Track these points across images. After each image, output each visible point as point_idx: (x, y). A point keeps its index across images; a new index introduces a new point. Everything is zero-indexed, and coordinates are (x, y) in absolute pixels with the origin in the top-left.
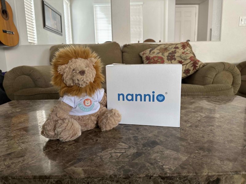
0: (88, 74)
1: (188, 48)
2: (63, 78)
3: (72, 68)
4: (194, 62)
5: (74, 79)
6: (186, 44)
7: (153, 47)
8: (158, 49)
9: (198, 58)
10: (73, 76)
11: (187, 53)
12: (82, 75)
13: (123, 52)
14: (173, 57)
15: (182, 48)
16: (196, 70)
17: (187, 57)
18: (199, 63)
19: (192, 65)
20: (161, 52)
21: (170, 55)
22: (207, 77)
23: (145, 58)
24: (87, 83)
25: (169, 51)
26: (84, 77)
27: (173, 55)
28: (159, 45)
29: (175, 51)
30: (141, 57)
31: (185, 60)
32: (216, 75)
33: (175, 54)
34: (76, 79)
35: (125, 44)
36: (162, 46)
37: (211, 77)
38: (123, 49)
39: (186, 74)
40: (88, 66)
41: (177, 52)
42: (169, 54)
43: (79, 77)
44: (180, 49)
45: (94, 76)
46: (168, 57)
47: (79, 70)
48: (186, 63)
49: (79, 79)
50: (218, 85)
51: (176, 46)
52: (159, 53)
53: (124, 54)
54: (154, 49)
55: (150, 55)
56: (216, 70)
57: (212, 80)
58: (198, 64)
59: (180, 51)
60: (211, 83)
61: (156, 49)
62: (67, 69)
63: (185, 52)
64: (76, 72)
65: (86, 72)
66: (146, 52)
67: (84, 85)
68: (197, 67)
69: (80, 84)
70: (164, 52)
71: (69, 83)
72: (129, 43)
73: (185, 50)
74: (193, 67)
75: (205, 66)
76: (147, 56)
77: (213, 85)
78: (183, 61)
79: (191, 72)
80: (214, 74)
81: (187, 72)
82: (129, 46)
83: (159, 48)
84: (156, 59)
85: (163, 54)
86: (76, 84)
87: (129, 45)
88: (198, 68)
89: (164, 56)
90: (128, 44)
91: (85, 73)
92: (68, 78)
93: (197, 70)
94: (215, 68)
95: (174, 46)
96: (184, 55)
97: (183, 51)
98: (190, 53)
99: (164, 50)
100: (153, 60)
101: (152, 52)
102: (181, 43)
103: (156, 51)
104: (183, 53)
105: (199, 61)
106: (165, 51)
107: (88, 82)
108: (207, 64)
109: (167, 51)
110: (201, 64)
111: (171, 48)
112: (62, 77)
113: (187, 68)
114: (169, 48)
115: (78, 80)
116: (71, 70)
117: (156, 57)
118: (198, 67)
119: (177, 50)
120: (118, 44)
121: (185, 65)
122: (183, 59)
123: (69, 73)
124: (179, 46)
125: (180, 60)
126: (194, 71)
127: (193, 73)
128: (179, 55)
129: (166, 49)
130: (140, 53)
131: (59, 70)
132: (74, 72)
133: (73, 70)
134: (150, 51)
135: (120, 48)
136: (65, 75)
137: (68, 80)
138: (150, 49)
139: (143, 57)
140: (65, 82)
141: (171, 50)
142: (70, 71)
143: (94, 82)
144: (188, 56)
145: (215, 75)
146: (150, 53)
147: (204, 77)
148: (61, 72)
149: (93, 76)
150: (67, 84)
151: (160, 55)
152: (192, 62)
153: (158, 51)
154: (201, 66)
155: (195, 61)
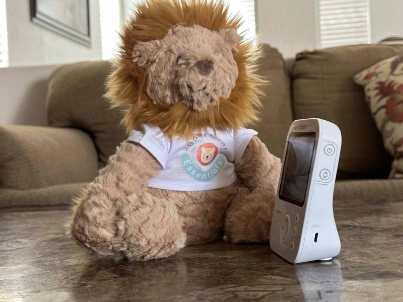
0: (222, 73)
3: (177, 53)
5: (180, 84)
10: (177, 76)
12: (202, 73)
23: (376, 88)
24: (212, 100)
26: (209, 78)
34: (186, 85)
47: (196, 58)
49: (192, 83)
55: (392, 78)
62: (161, 53)
64: (187, 64)
65: (215, 67)
66: (378, 70)
67: (206, 105)
69: (195, 99)
76: (381, 84)
91: (213, 69)
101: (401, 66)
107: (216, 98)
115: (190, 87)
116: (173, 58)
131: (138, 53)
132: (181, 61)
133: (179, 57)
134: (394, 65)
138: (391, 60)
142: (169, 60)
146: (392, 73)
148: (142, 62)
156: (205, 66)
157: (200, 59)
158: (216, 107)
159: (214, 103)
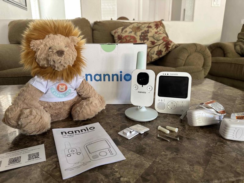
0: (68, 56)
1: (161, 27)
2: (36, 56)
3: (49, 46)
4: (167, 43)
5: (49, 60)
6: (160, 24)
7: (125, 26)
8: (130, 28)
9: (171, 38)
10: (49, 56)
11: (160, 33)
12: (59, 56)
13: (93, 30)
14: (146, 37)
15: (155, 28)
16: (168, 52)
17: (159, 38)
18: (172, 44)
19: (164, 46)
20: (134, 31)
21: (143, 35)
22: (179, 58)
23: (117, 37)
24: (64, 67)
25: (141, 30)
26: (62, 58)
27: (146, 34)
28: (131, 23)
29: (148, 30)
30: (113, 36)
31: (158, 40)
32: (188, 56)
33: (148, 34)
34: (52, 60)
35: (95, 21)
36: (135, 25)
37: (182, 59)
38: (93, 26)
39: (158, 56)
40: (69, 46)
41: (150, 32)
42: (142, 33)
43: (56, 57)
44: (153, 28)
45: (75, 59)
46: (140, 36)
47: (56, 50)
48: (159, 44)
50: (189, 67)
51: (149, 25)
52: (131, 32)
53: (94, 32)
54: (126, 27)
55: (122, 34)
56: (188, 52)
57: (184, 62)
58: (170, 45)
59: (153, 31)
60: (183, 65)
61: (128, 28)
62: (42, 46)
63: (158, 32)
64: (53, 51)
65: (65, 53)
66: (118, 31)
67: (61, 69)
68: (169, 48)
69: (56, 66)
70: (136, 31)
71: (43, 63)
72: (101, 20)
73: (158, 29)
74: (165, 49)
75: (177, 47)
76: (119, 35)
77: (184, 67)
78: (156, 41)
79: (164, 54)
80: (186, 55)
81: (159, 53)
82: (100, 24)
83: (131, 26)
84: (128, 39)
85: (135, 34)
86: (51, 65)
87: (100, 22)
88: (171, 50)
89: (137, 36)
90: (98, 21)
91: (64, 54)
92: (42, 56)
93: (170, 52)
94: (187, 50)
95: (147, 25)
96: (157, 35)
97: (156, 31)
98: (162, 33)
99: (137, 29)
100: (125, 40)
101: (124, 30)
102: (154, 22)
103: (128, 29)
104: (156, 33)
105: (171, 42)
106: (138, 31)
107: (66, 66)
108: (180, 45)
109: (140, 30)
110: (173, 45)
111: (144, 27)
112: (35, 54)
113: (159, 49)
114: (142, 27)
115: (54, 61)
116: (47, 48)
117: (128, 36)
118: (171, 48)
119: (150, 29)
120: (87, 20)
121: (158, 46)
122: (156, 39)
123: (44, 52)
124: (152, 25)
125: (153, 40)
126: (166, 52)
127: (165, 54)
128: (152, 35)
129: (138, 28)
130: (112, 32)
131: (32, 45)
132: (50, 50)
133: (50, 48)
134: (122, 30)
135: (90, 25)
136: (38, 53)
137: (41, 59)
138: (122, 28)
139: (115, 36)
140: (38, 61)
141: (143, 29)
142: (45, 49)
143: (74, 66)
144: (161, 36)
145: (186, 57)
146: (122, 32)
147: (176, 59)
148: (35, 49)
149: (73, 59)
150: (41, 64)
151: (133, 34)
152: (165, 43)
153: (131, 30)
154: (174, 47)
155: (167, 41)
156: (61, 53)
157: (58, 50)
158: (66, 69)
159: (66, 68)
